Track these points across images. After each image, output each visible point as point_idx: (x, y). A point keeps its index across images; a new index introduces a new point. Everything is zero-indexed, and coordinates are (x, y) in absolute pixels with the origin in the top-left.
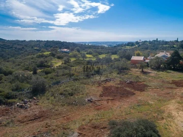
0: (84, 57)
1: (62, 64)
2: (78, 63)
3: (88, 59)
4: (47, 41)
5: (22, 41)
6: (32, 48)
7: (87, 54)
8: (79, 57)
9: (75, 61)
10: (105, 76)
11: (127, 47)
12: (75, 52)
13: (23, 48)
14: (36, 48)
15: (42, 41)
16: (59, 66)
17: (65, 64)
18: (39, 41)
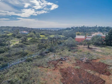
0: (39, 37)
1: (20, 42)
2: (33, 41)
3: (41, 38)
4: (14, 27)
6: (2, 31)
7: (41, 34)
8: (35, 37)
9: (31, 40)
10: (59, 53)
11: (66, 30)
12: (32, 33)
14: (5, 31)
15: (10, 27)
16: (16, 44)
17: (22, 42)
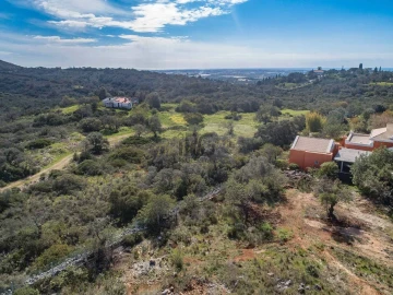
1: (75, 157)
4: (107, 70)
5: (52, 70)
7: (177, 111)
11: (287, 84)
13: (48, 87)
14: (77, 87)
15: (95, 70)
16: (52, 174)
18: (89, 69)
